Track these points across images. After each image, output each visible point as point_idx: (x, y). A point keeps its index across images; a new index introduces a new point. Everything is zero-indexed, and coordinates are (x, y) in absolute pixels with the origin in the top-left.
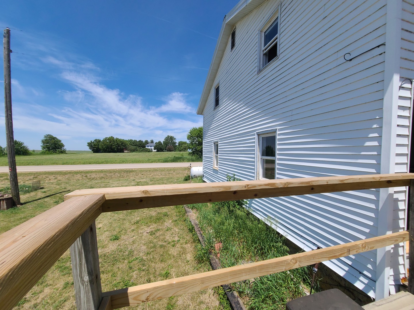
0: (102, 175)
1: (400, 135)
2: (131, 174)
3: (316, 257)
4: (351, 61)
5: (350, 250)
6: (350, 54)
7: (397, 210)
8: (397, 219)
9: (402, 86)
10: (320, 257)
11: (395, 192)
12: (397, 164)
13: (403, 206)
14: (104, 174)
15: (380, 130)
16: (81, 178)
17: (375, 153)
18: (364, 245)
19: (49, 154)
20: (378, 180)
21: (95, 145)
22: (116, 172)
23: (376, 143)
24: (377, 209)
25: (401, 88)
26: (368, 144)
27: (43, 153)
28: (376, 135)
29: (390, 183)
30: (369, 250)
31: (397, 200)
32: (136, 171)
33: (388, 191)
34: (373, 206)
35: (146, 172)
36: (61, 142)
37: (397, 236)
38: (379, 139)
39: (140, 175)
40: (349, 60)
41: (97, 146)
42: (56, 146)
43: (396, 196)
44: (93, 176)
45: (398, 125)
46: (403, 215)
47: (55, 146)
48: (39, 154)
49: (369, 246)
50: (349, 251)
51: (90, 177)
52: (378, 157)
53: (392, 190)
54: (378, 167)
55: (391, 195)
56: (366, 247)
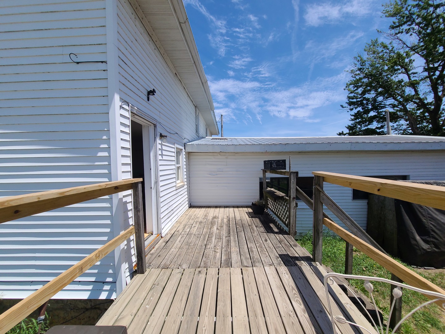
1: (124, 148)
3: (32, 303)
4: (78, 64)
5: (83, 267)
6: (76, 56)
7: (126, 211)
8: (127, 218)
9: (122, 106)
10: (40, 299)
11: (124, 196)
12: (123, 172)
13: (130, 206)
15: (108, 141)
17: (107, 163)
18: (97, 255)
20: (104, 187)
23: (106, 154)
24: (112, 215)
25: (121, 107)
26: (100, 154)
28: (106, 146)
29: (118, 189)
30: (104, 256)
31: (126, 203)
33: (118, 196)
34: (108, 213)
37: (126, 233)
38: (108, 149)
40: (76, 62)
43: (124, 200)
45: (122, 139)
46: (131, 214)
49: (103, 253)
50: (82, 269)
52: (108, 167)
53: (121, 194)
54: (109, 176)
55: (121, 199)
56: (100, 256)
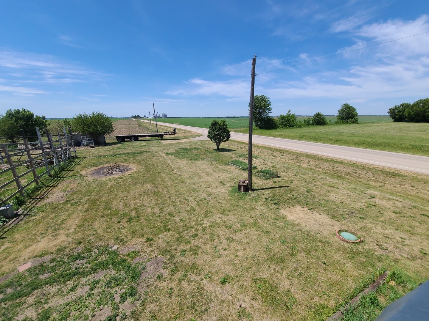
0: (350, 170)
2: (392, 179)
14: (353, 170)
16: (328, 168)
19: (341, 124)
21: (400, 112)
22: (370, 171)
27: (337, 123)
32: (404, 176)
35: (425, 183)
36: (356, 111)
39: (406, 186)
41: (401, 114)
42: (350, 115)
44: (340, 169)
47: (348, 116)
48: (334, 124)
51: (337, 169)
